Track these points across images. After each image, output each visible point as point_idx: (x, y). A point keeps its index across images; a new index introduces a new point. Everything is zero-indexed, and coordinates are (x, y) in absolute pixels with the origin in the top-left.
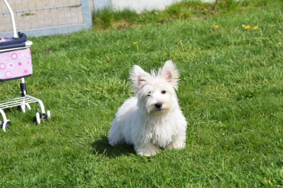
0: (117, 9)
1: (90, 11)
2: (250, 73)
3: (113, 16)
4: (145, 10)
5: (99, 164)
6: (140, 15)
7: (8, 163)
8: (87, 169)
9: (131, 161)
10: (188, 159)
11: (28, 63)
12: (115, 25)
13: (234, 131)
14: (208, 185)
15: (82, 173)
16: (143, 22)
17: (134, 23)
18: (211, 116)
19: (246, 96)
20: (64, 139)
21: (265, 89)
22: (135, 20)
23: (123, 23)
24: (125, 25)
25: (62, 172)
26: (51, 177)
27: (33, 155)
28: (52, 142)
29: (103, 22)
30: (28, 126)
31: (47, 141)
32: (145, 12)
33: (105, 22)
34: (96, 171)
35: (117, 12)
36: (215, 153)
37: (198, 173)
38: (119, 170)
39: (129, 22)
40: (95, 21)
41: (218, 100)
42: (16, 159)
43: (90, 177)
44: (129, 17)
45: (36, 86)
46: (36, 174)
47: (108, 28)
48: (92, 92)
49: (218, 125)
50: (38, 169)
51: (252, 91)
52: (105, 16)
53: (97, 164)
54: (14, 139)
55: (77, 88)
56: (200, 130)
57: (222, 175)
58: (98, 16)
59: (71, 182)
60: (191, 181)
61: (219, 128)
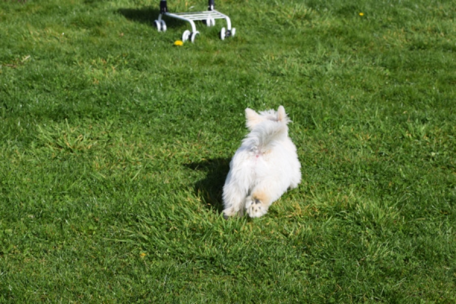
2: (429, 23)
5: (270, 93)
7: (189, 77)
8: (258, 96)
9: (298, 95)
10: (349, 102)
13: (397, 81)
14: (359, 130)
15: (253, 99)
18: (381, 62)
19: (419, 47)
20: (243, 61)
21: (439, 43)
25: (236, 95)
26: (225, 98)
27: (212, 73)
28: (231, 63)
30: (211, 42)
31: (226, 61)
34: (265, 100)
36: (373, 101)
37: (353, 117)
38: (286, 101)
41: (393, 46)
42: (197, 74)
43: (259, 104)
46: (213, 93)
48: (277, 15)
49: (384, 72)
50: (215, 88)
51: (426, 43)
53: (268, 92)
54: (197, 55)
56: (366, 75)
57: (373, 123)
59: (242, 105)
60: (346, 123)
61: (385, 76)
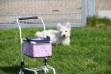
0: (100, 17)
3: (97, 21)
12: (98, 25)
22: (109, 24)
23: (102, 24)
29: (92, 23)
39: (106, 24)
45: (53, 58)
52: (93, 20)
55: (72, 63)
58: (90, 20)
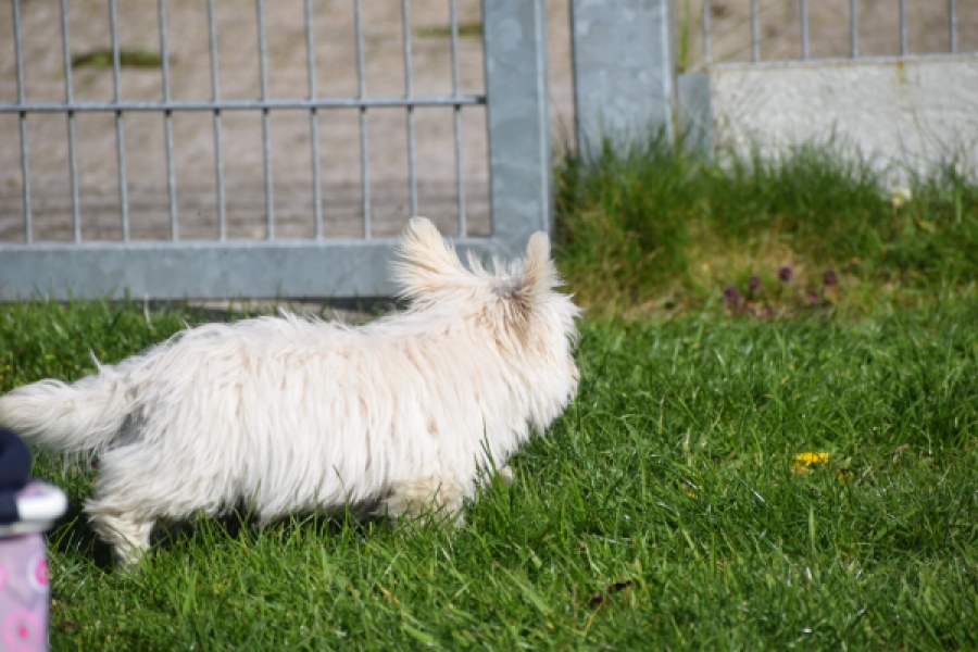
0: (745, 153)
1: (544, 154)
3: (704, 204)
4: (950, 174)
6: (901, 211)
11: (23, 632)
16: (921, 266)
17: (855, 271)
22: (863, 247)
24: (784, 274)
29: (626, 239)
32: (947, 194)
33: (647, 245)
35: (739, 168)
39: (819, 256)
40: (571, 222)
44: (823, 224)
47: (661, 285)
52: (650, 203)
